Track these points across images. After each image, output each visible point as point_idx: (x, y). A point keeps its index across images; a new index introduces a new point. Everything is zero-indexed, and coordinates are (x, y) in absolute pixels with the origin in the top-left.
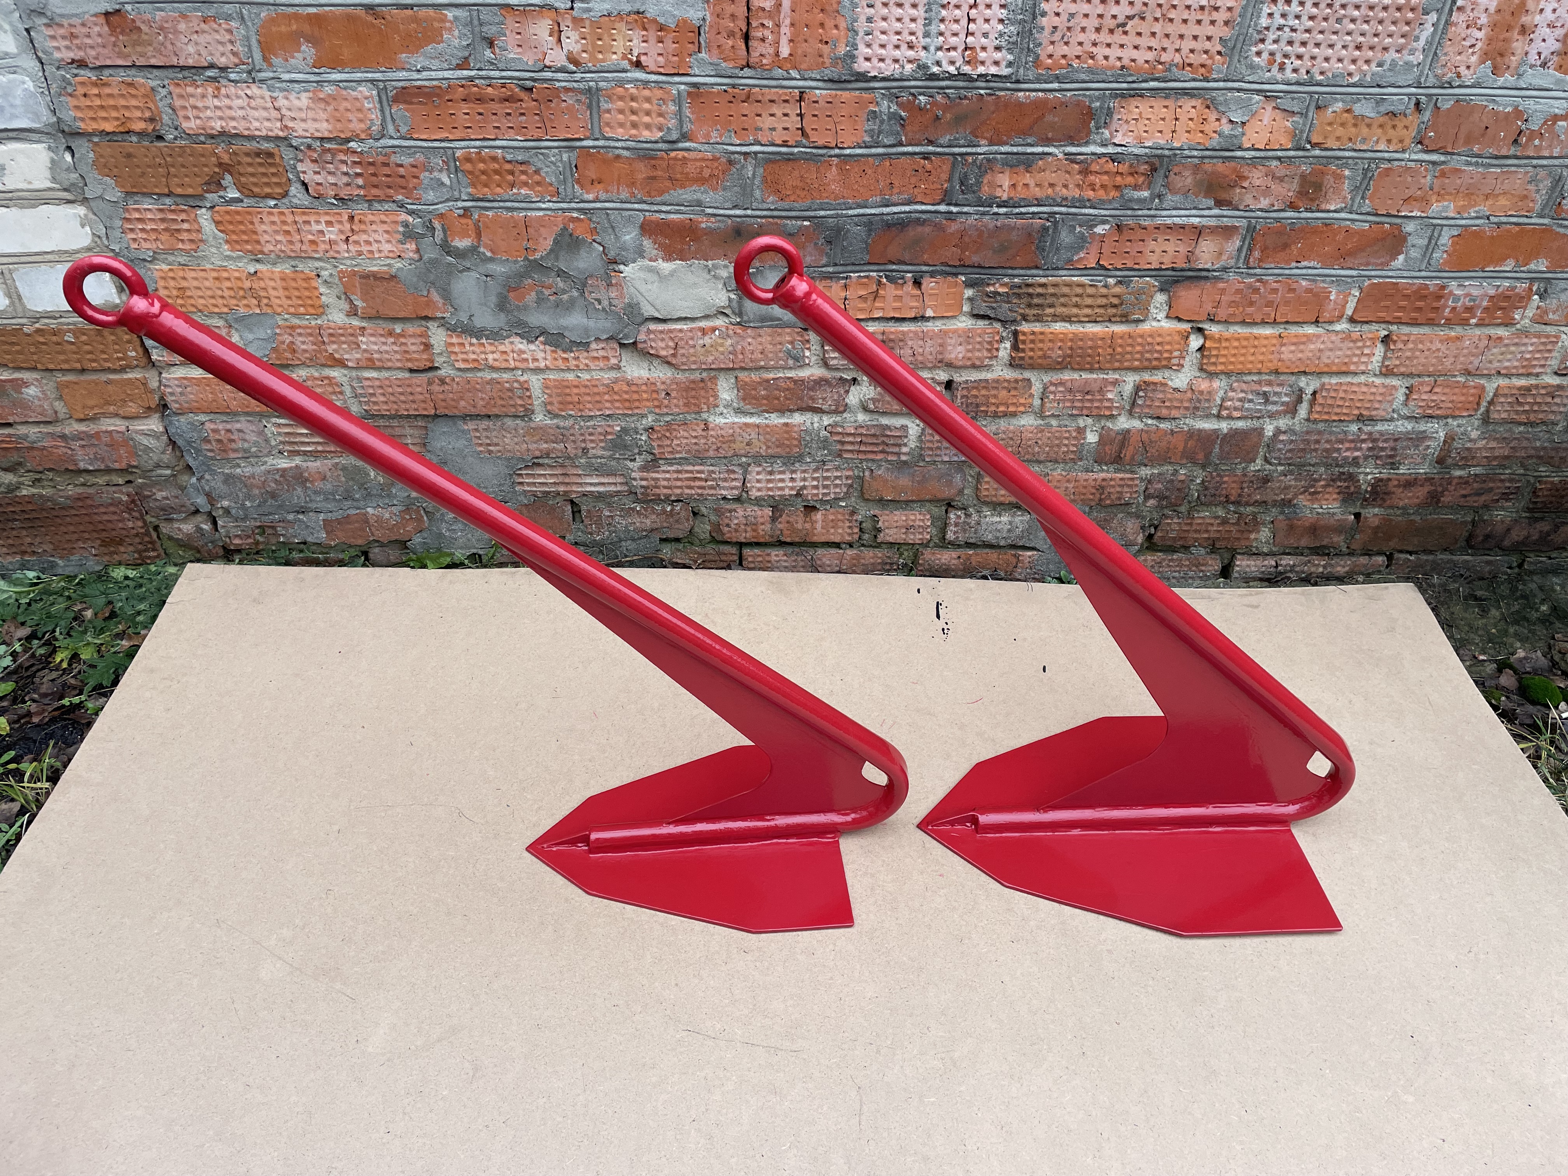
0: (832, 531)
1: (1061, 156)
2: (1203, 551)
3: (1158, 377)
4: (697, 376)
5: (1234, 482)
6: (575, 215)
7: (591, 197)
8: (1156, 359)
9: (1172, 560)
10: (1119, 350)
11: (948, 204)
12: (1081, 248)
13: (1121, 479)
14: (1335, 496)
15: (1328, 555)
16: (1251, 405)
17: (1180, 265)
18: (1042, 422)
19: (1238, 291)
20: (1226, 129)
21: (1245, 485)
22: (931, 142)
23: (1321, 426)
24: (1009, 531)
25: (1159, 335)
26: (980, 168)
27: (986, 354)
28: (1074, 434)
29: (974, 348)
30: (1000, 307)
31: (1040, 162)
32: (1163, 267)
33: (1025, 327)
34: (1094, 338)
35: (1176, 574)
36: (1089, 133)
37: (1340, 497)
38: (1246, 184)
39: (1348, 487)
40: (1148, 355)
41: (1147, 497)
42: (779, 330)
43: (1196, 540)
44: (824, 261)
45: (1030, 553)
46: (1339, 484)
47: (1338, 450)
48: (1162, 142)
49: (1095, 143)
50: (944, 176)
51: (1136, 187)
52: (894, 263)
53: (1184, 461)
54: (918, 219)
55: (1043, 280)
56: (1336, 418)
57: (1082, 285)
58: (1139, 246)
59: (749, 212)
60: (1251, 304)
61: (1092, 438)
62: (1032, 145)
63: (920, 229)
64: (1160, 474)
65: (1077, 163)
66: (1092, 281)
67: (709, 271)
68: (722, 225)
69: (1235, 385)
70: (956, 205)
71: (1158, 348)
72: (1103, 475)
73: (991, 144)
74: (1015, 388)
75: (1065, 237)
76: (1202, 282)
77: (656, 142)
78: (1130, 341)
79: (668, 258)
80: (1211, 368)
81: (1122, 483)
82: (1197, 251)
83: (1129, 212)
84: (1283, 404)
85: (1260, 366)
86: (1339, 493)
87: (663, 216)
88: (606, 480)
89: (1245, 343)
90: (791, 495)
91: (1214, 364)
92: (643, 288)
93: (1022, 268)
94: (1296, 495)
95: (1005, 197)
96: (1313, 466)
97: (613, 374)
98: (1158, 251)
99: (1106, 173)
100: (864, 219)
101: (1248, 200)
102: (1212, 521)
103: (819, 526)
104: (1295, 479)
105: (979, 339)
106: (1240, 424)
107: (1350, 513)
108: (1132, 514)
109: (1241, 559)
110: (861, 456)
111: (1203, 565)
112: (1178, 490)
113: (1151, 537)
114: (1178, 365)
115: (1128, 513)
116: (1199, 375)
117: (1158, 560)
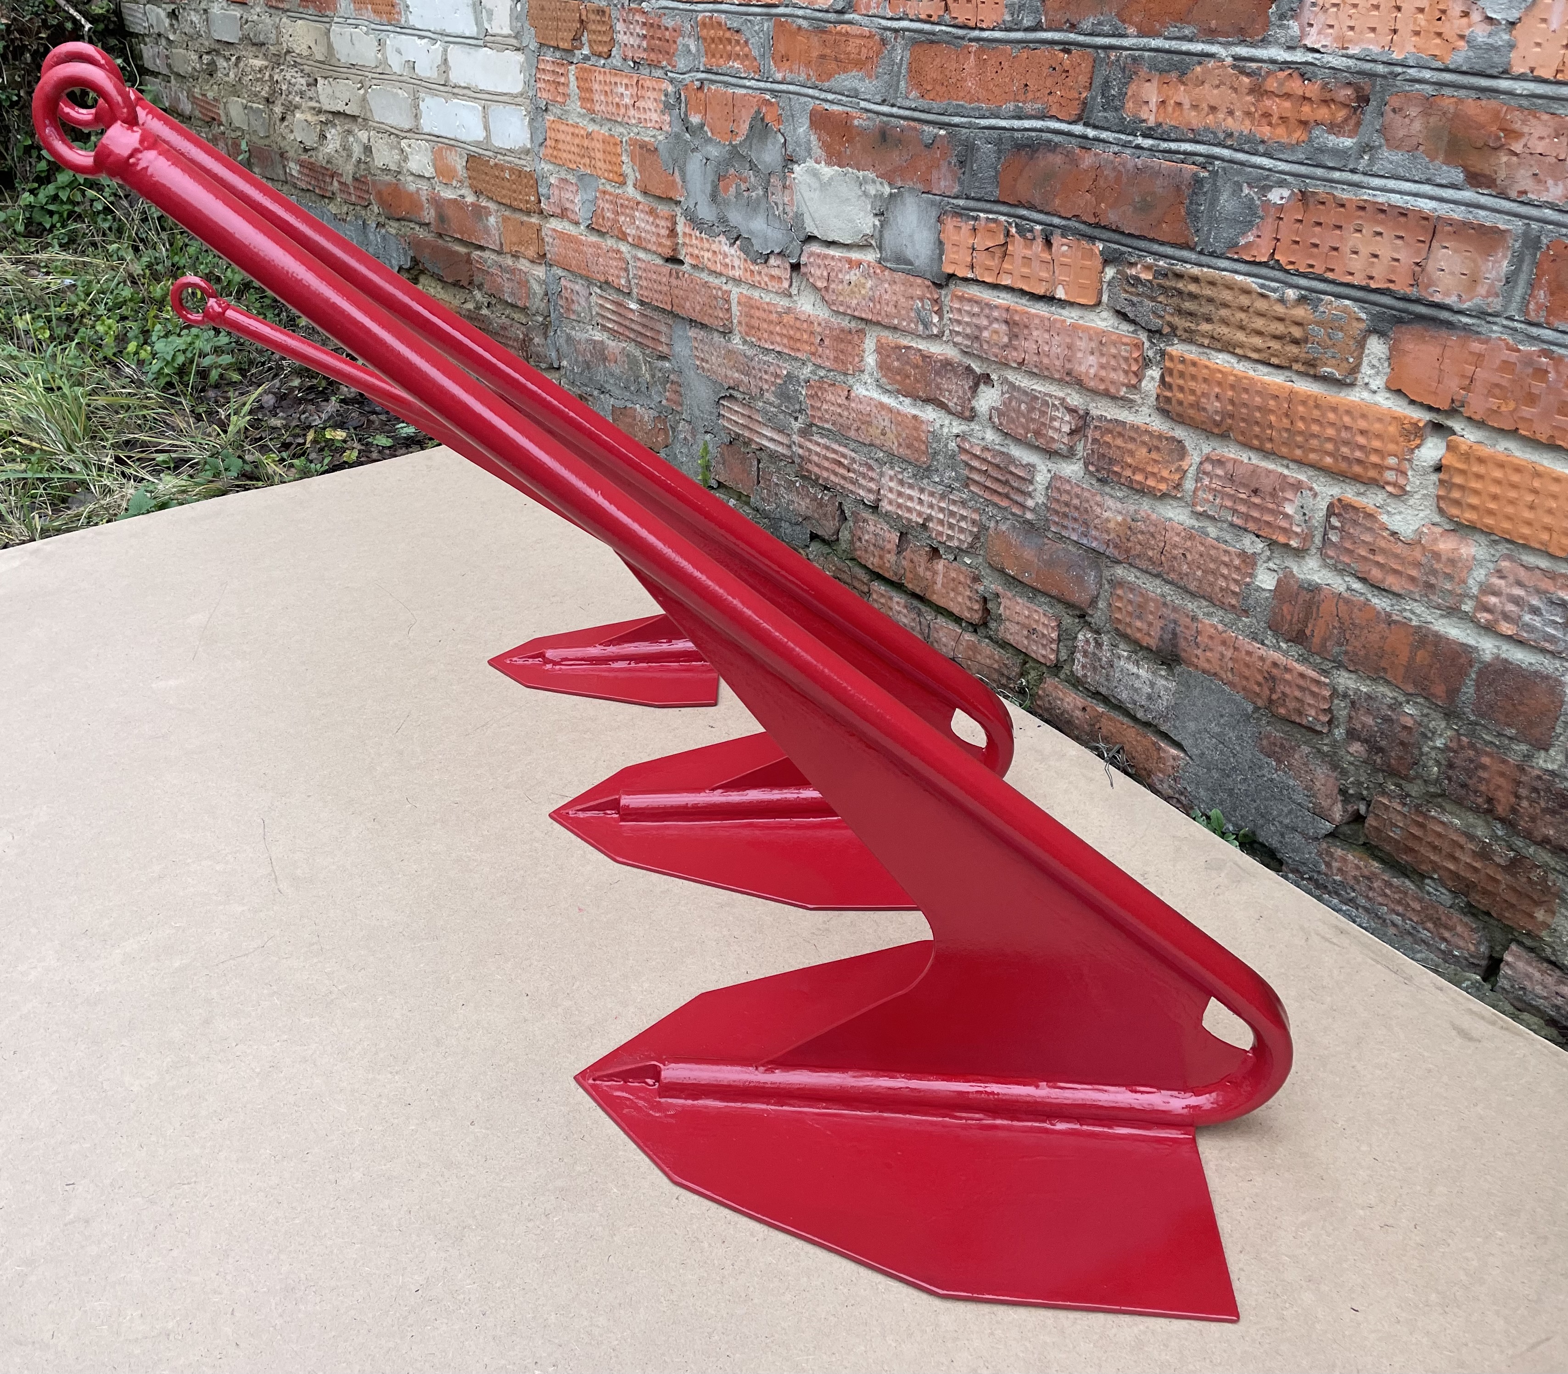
0: (952, 594)
1: (1229, 60)
2: (1446, 898)
3: (1371, 500)
4: (845, 323)
5: (1502, 774)
6: (768, 97)
7: (779, 76)
8: (1359, 462)
9: (1388, 884)
10: (1301, 425)
11: (1086, 124)
12: (1249, 225)
13: (1302, 675)
16: (1537, 622)
17: (1401, 287)
18: (1197, 524)
19: (1507, 366)
20: (1481, 33)
21: (1523, 792)
22: (1073, 27)
24: (1149, 697)
25: (1364, 416)
26: (1123, 70)
27: (1122, 378)
28: (1237, 562)
29: (1108, 363)
30: (1141, 302)
31: (1198, 69)
32: (1373, 285)
33: (1177, 349)
34: (1264, 391)
35: (1398, 920)
36: (1267, 24)
38: (1517, 147)
40: (1345, 450)
41: (1352, 735)
42: (912, 279)
43: (1436, 867)
44: (956, 190)
45: (1174, 752)
48: (1375, 49)
49: (1276, 43)
50: (1083, 79)
51: (1334, 128)
52: (1024, 207)
53: (1411, 689)
54: (1049, 141)
55: (1195, 270)
57: (1247, 292)
58: (1331, 238)
59: (895, 110)
60: (1531, 399)
61: (1266, 580)
62: (1191, 40)
63: (1050, 157)
64: (1369, 697)
65: (1248, 75)
66: (1262, 286)
67: (861, 185)
68: (871, 124)
69: (1505, 564)
70: (1095, 127)
71: (1361, 440)
72: (1276, 656)
73: (1142, 34)
74: (1158, 449)
75: (1227, 203)
76: (1444, 332)
77: (827, 11)
78: (1316, 413)
79: (829, 161)
80: (1454, 511)
81: (1301, 682)
82: (1431, 266)
83: (1320, 172)
85: (1545, 537)
87: (827, 106)
88: (776, 437)
89: (1515, 478)
90: (917, 523)
91: (1457, 503)
92: (807, 195)
93: (1173, 245)
95: (1151, 122)
97: (785, 302)
98: (1365, 251)
99: (1287, 96)
100: (995, 134)
101: (1523, 180)
102: (1462, 840)
103: (940, 579)
105: (1113, 351)
106: (1519, 656)
108: (1325, 755)
109: (1518, 957)
110: (987, 495)
111: (1446, 927)
112: (1402, 743)
113: (1358, 818)
114: (1395, 485)
115: (1319, 751)
116: (1437, 519)
117: (1366, 872)
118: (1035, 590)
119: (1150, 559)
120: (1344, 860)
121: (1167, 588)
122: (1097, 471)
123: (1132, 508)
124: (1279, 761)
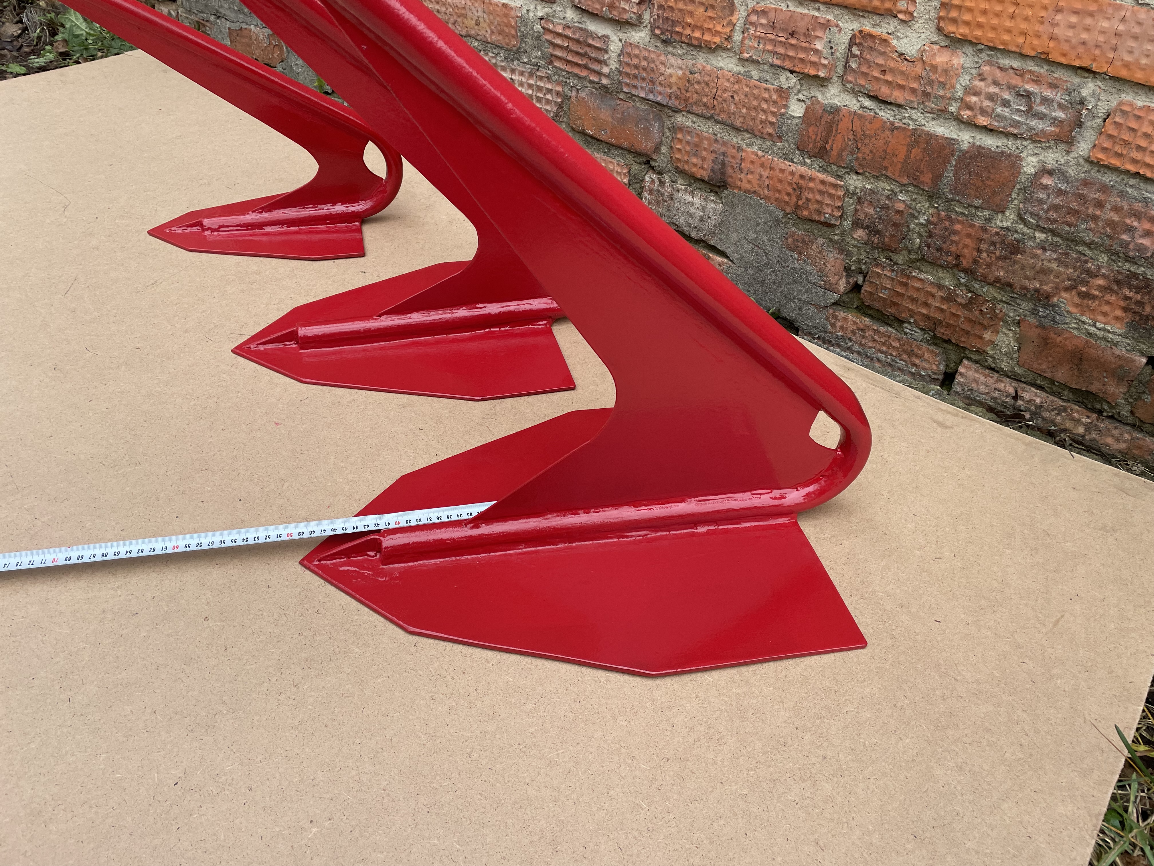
2: (919, 335)
3: (880, 28)
5: (969, 236)
9: (877, 332)
13: (823, 182)
14: (1119, 313)
15: (1100, 412)
16: (1005, 112)
18: (742, 70)
21: (984, 246)
23: (1109, 178)
24: (701, 220)
28: (774, 97)
35: (882, 357)
37: (1128, 318)
39: (1140, 304)
41: (857, 224)
43: (912, 313)
45: (719, 259)
46: (1127, 292)
47: (1131, 230)
53: (905, 180)
56: (1132, 168)
61: (797, 110)
64: (872, 192)
69: (986, 68)
72: (803, 169)
74: (713, 7)
80: (950, 28)
81: (822, 188)
84: (1054, 121)
85: (1021, 40)
86: (1125, 309)
91: (954, 21)
94: (1057, 290)
96: (1088, 245)
102: (934, 290)
104: (1059, 261)
106: (989, 142)
107: (1142, 354)
108: (836, 243)
109: (969, 368)
110: (569, 68)
111: (917, 356)
112: (895, 225)
113: (857, 288)
114: (905, 12)
115: (831, 240)
116: (935, 38)
117: (861, 326)
118: (610, 145)
119: (705, 105)
120: (845, 319)
121: (717, 128)
122: (662, 33)
123: (690, 63)
124: (800, 253)
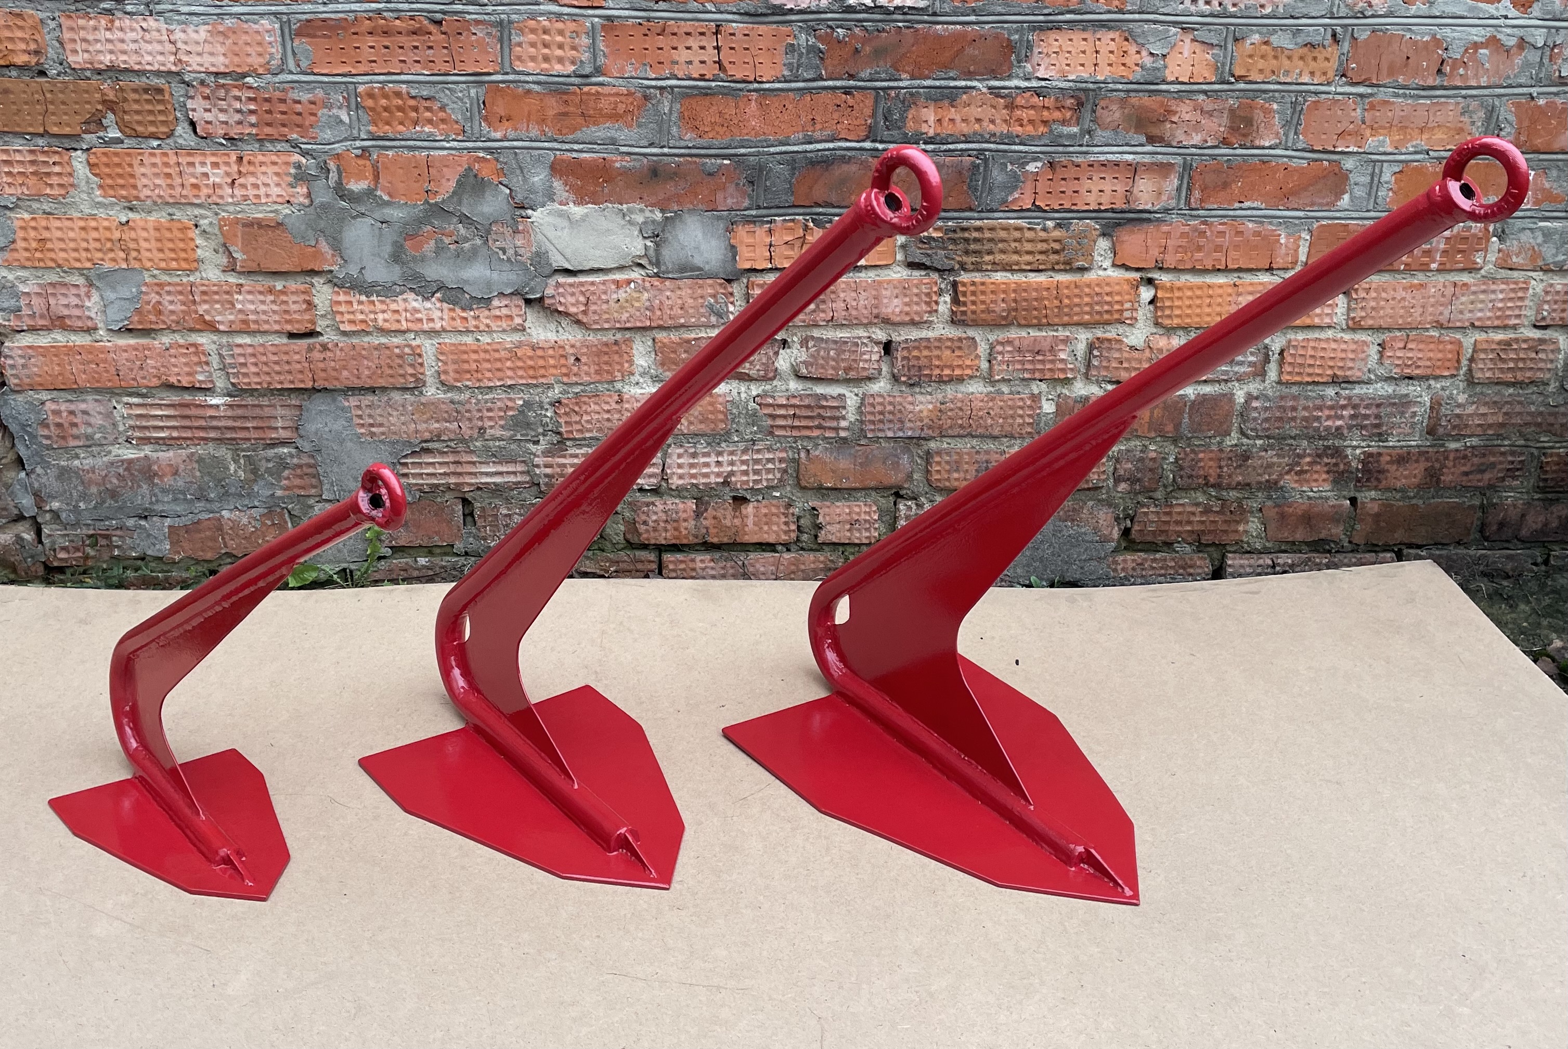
0: (766, 528)
1: (985, 90)
2: (1188, 549)
3: (1111, 333)
4: (609, 337)
5: (1211, 459)
6: (481, 155)
7: (498, 135)
8: (1107, 312)
9: (1154, 560)
10: (1066, 301)
11: (873, 141)
12: (1015, 188)
14: (1324, 476)
15: (1329, 552)
17: (1119, 205)
18: (992, 389)
19: (1183, 235)
20: (1148, 61)
21: (1223, 463)
22: (851, 77)
23: (1295, 390)
25: (1108, 284)
26: (903, 102)
27: (924, 307)
28: (1029, 403)
29: (911, 301)
30: (936, 254)
31: (964, 96)
32: (1102, 208)
33: (964, 277)
34: (1038, 288)
35: (1163, 579)
36: (1011, 66)
37: (1331, 477)
38: (1175, 119)
39: (1336, 465)
40: (1097, 308)
41: (1117, 480)
42: (700, 282)
43: (1179, 534)
44: (746, 203)
46: (1326, 460)
47: (1318, 419)
48: (1085, 75)
49: (1017, 77)
50: (868, 111)
51: (1064, 122)
52: (820, 206)
53: (1153, 435)
54: (843, 156)
55: (978, 223)
56: (1309, 379)
57: (1018, 229)
58: (1075, 185)
59: (666, 150)
60: (1199, 248)
61: (1048, 407)
62: (955, 79)
63: (845, 167)
64: (1128, 451)
65: (1002, 97)
66: (1029, 223)
67: (624, 215)
68: (637, 164)
70: (881, 142)
71: (1108, 299)
73: (913, 78)
74: (960, 348)
75: (998, 176)
76: (1145, 225)
77: (569, 76)
78: (1077, 291)
79: (580, 202)
80: (1167, 322)
82: (1135, 191)
83: (1061, 149)
84: (1251, 364)
86: (1328, 472)
87: (575, 155)
88: (505, 469)
89: (1199, 292)
90: (717, 483)
91: (1169, 317)
92: (551, 234)
93: (955, 211)
94: (1281, 475)
95: (931, 133)
96: (1294, 438)
97: (516, 337)
98: (1095, 190)
99: (1033, 107)
100: (787, 157)
101: (1180, 135)
102: (1193, 509)
103: (750, 521)
104: (1278, 455)
105: (915, 291)
106: (1208, 389)
107: (1345, 498)
108: (1103, 500)
109: (1234, 559)
110: (795, 433)
111: (1191, 567)
112: (1151, 470)
113: (1126, 532)
114: (1131, 319)
115: (1099, 501)
116: (1155, 330)
117: (1140, 561)
118: (854, 490)
119: (961, 426)
120: (1125, 561)
121: (974, 442)
122: (910, 378)
123: (940, 396)
124: (1073, 520)
